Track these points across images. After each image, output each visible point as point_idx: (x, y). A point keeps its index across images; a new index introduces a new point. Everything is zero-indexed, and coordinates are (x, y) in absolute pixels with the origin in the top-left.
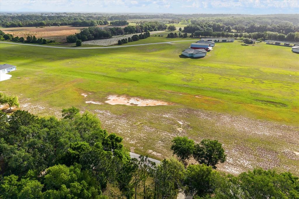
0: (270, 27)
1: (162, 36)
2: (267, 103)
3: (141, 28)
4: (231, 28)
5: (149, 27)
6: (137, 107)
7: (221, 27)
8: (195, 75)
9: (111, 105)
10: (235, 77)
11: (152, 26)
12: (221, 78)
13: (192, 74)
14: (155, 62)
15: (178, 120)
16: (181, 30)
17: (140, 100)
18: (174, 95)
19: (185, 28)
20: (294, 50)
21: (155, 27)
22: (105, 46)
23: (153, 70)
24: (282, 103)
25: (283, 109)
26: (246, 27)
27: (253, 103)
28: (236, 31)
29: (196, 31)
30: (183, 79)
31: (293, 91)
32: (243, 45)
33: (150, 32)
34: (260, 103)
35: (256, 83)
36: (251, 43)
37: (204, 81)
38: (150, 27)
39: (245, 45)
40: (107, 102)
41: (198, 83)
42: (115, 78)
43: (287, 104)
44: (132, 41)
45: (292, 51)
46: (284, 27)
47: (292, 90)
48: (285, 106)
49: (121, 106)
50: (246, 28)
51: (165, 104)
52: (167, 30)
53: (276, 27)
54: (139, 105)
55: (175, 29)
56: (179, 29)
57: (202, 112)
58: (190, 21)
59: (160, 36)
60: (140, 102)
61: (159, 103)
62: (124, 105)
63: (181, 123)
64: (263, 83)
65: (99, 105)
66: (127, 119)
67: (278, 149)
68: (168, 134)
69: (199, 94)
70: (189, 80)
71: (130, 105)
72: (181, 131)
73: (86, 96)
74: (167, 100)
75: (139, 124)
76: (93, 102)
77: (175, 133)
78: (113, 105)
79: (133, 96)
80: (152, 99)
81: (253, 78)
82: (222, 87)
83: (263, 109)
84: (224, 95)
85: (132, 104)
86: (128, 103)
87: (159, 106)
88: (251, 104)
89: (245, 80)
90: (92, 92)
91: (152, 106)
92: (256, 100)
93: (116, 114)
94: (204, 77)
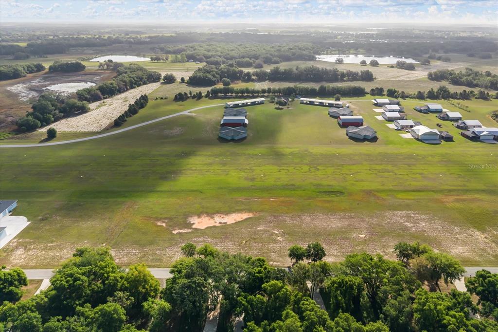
1: (166, 99)
2: (329, 193)
6: (228, 225)
8: (254, 170)
9: (201, 230)
10: (292, 166)
11: (139, 78)
12: (280, 170)
13: (250, 169)
15: (273, 230)
16: (184, 80)
17: (224, 216)
18: (250, 202)
19: (190, 78)
20: (331, 114)
21: (143, 78)
24: (340, 190)
25: (342, 197)
27: (319, 197)
30: (246, 179)
31: (345, 175)
32: (276, 108)
34: (324, 195)
35: (313, 171)
36: (285, 103)
37: (267, 177)
38: (136, 79)
39: (279, 108)
40: (194, 227)
41: (263, 181)
43: (343, 191)
44: (131, 116)
45: (329, 115)
47: (343, 174)
48: (342, 194)
49: (212, 229)
51: (251, 215)
52: (161, 81)
54: (228, 223)
55: (175, 80)
56: (181, 80)
57: (286, 217)
59: (164, 98)
60: (227, 219)
61: (245, 216)
62: (215, 227)
63: (277, 232)
64: (318, 169)
65: (190, 232)
66: (231, 241)
67: (350, 236)
68: (275, 245)
69: (271, 195)
70: (253, 179)
71: (220, 225)
72: (281, 240)
73: (164, 224)
74: (249, 210)
75: (244, 242)
76: (181, 231)
77: (278, 242)
78: (205, 229)
79: (214, 214)
80: (234, 212)
81: (307, 165)
82: (286, 183)
83: (328, 202)
84: (293, 192)
85: (220, 223)
86: (215, 222)
87: (246, 219)
88: (318, 197)
89: (302, 169)
90: (166, 218)
91: (242, 221)
92: (320, 192)
93: (216, 238)
94: (263, 171)
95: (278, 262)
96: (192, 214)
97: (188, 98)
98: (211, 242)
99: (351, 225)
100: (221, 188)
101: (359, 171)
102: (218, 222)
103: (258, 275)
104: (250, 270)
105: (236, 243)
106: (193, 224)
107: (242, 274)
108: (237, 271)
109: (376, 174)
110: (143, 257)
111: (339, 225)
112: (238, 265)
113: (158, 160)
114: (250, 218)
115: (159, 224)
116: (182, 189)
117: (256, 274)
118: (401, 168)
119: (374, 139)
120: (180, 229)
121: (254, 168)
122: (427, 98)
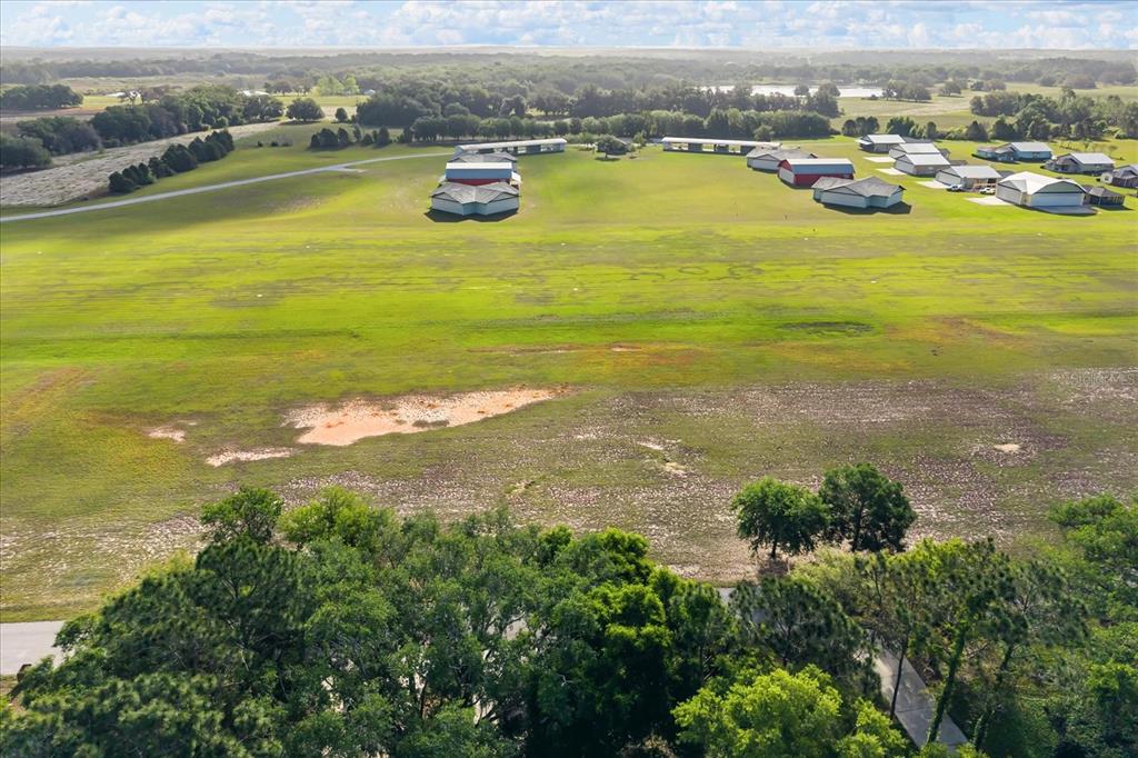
0: (643, 95)
1: (286, 145)
2: (818, 329)
3: (171, 114)
4: (524, 102)
5: (204, 110)
6: (451, 429)
7: (489, 101)
8: (548, 277)
10: (672, 266)
11: (219, 107)
12: (635, 275)
13: (534, 276)
14: (352, 247)
15: (639, 439)
16: (345, 117)
17: (438, 402)
18: (540, 358)
19: (360, 108)
20: (756, 164)
21: (230, 109)
22: (50, 207)
23: (379, 281)
24: (853, 320)
26: (570, 98)
27: (788, 337)
28: (543, 113)
29: (419, 120)
30: (519, 298)
32: (598, 159)
33: (232, 130)
34: (802, 333)
35: (742, 274)
36: (623, 150)
37: (592, 294)
38: (208, 108)
39: (606, 159)
40: (305, 439)
41: (582, 304)
42: (234, 336)
43: (866, 321)
44: (170, 175)
45: (749, 166)
46: (683, 94)
47: (844, 280)
48: (866, 330)
49: (384, 444)
50: (572, 101)
51: (544, 395)
52: (285, 119)
53: (660, 94)
54: (453, 424)
55: (321, 116)
56: (337, 116)
58: (354, 82)
59: (279, 143)
60: (448, 411)
61: (521, 398)
62: (394, 437)
63: (657, 447)
64: (760, 271)
65: (281, 459)
66: (462, 485)
67: (958, 450)
68: (656, 494)
69: (616, 338)
70: (545, 299)
71: (417, 430)
72: (681, 472)
73: (178, 436)
74: (537, 383)
75: (521, 488)
76: (243, 456)
77: (670, 483)
78: (351, 447)
79: (396, 395)
80: (477, 388)
81: (721, 261)
82: (662, 304)
83: (826, 349)
84: (690, 329)
85: (419, 424)
86: (400, 422)
87: (528, 408)
88: (782, 340)
89: (707, 272)
90: (192, 415)
91: (508, 414)
92: (787, 326)
93: (396, 476)
94: (578, 279)
95: (684, 564)
96: (304, 400)
97: (351, 144)
98: (375, 491)
99: (943, 414)
100: (430, 323)
101: (891, 271)
102: (411, 421)
103: (631, 632)
104: (573, 601)
105: (484, 492)
106: (306, 430)
107: (518, 627)
108: (480, 615)
109: (950, 277)
110: (21, 570)
111: (901, 417)
112: (492, 573)
113: (220, 260)
114: (541, 404)
115: (158, 434)
116: (286, 328)
117: (616, 629)
118: (1020, 262)
119: (901, 208)
120: (244, 449)
121: (546, 273)
122: (994, 138)
